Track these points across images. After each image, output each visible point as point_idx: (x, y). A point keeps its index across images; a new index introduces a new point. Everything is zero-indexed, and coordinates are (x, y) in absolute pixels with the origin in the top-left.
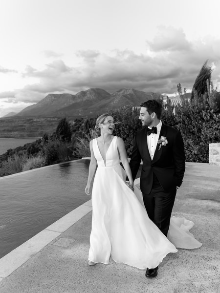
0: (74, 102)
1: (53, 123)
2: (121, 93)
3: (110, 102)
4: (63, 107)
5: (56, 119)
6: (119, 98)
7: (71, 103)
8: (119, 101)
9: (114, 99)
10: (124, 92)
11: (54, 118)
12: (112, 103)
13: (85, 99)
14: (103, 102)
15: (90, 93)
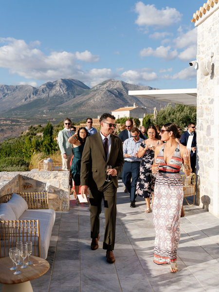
0: (35, 98)
1: (5, 128)
2: (105, 86)
3: (89, 99)
4: (19, 104)
5: (8, 122)
6: (103, 93)
7: (32, 99)
8: (102, 98)
9: (95, 94)
10: (110, 85)
11: (6, 120)
12: (92, 101)
13: (53, 93)
14: (79, 99)
15: (60, 86)
